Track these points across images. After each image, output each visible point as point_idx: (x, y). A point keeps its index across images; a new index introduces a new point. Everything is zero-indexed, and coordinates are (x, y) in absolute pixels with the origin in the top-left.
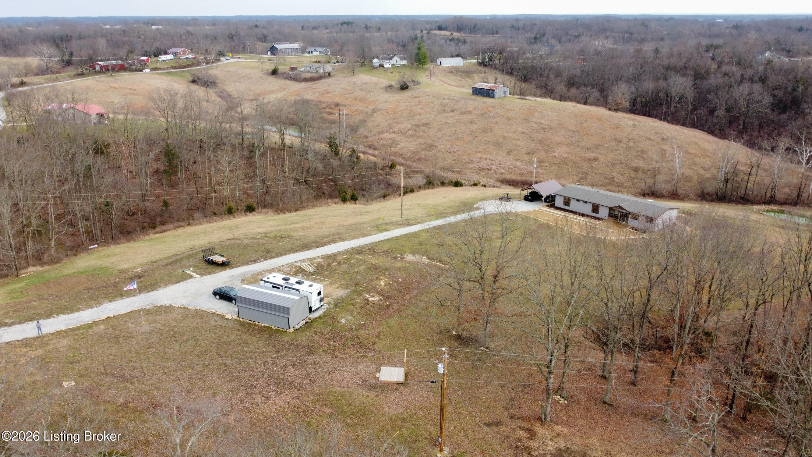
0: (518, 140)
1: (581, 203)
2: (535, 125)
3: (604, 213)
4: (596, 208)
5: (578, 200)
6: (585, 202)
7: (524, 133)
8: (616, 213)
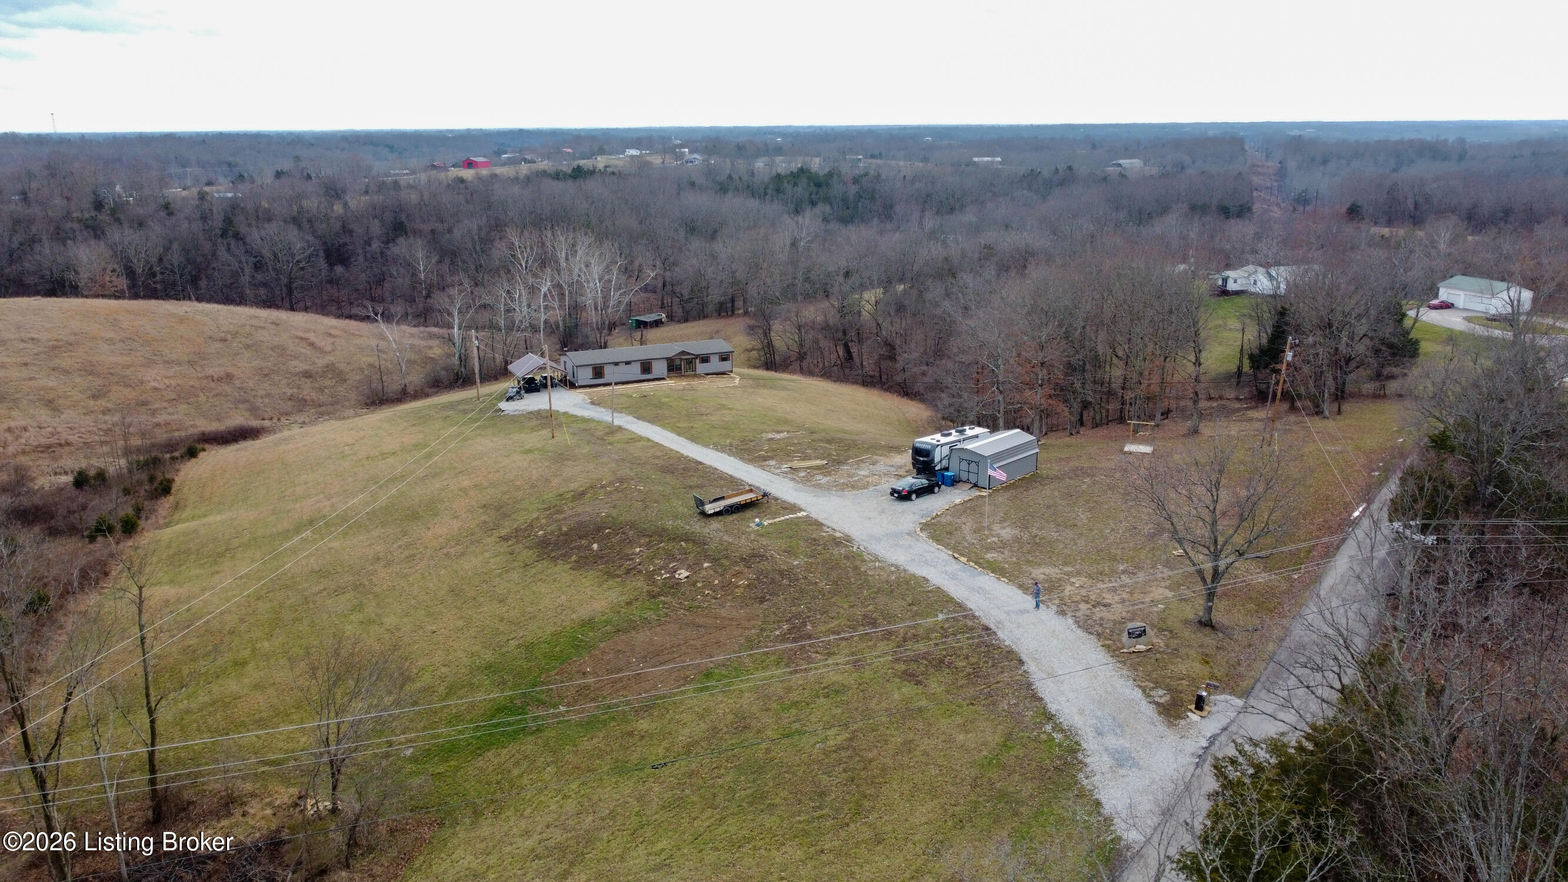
0: (31, 379)
1: (622, 366)
2: (26, 345)
3: (660, 368)
4: (646, 367)
5: (616, 364)
6: (628, 363)
7: (26, 364)
8: (678, 362)
